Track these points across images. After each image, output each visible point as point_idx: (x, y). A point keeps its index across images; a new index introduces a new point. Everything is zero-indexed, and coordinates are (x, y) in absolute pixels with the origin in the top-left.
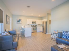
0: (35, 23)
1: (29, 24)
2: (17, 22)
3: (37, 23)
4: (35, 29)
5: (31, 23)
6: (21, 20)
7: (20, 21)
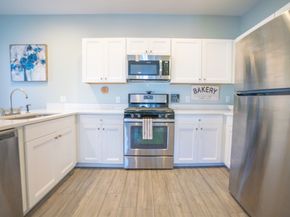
0: (159, 68)
1: (105, 89)
2: (13, 68)
3: (178, 75)
4: (148, 135)
5: (120, 74)
6: (41, 55)
7: (33, 58)
